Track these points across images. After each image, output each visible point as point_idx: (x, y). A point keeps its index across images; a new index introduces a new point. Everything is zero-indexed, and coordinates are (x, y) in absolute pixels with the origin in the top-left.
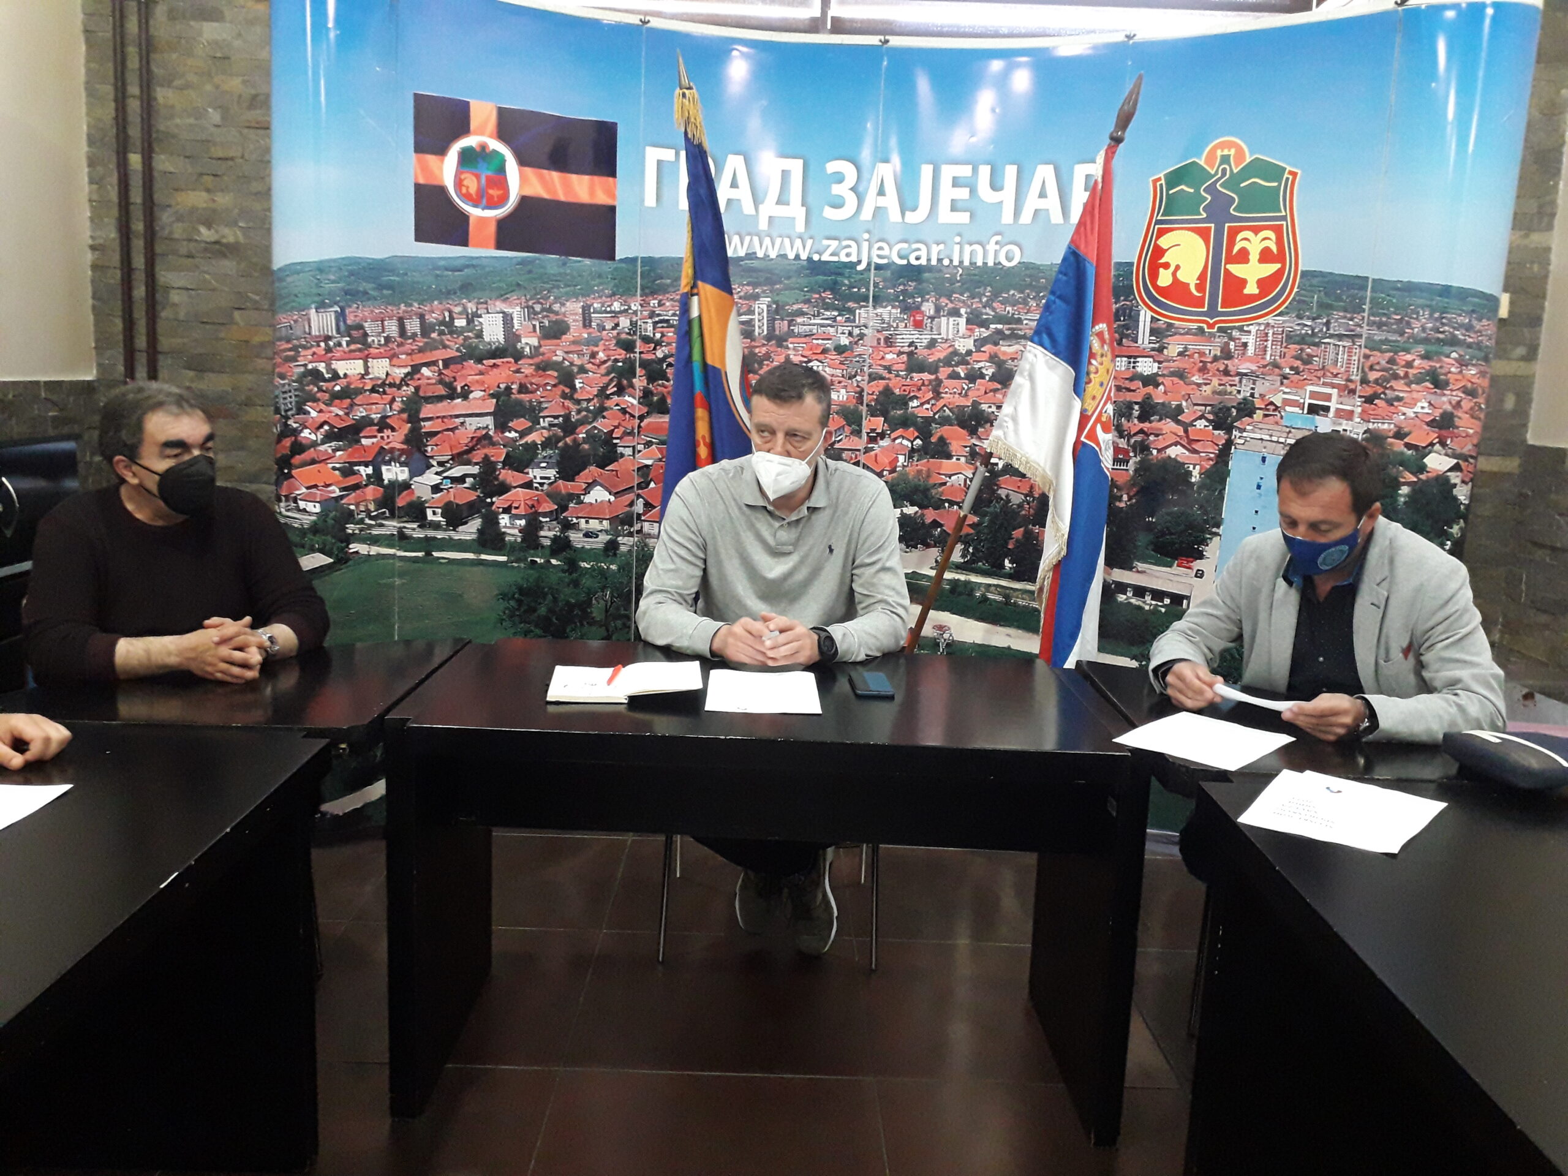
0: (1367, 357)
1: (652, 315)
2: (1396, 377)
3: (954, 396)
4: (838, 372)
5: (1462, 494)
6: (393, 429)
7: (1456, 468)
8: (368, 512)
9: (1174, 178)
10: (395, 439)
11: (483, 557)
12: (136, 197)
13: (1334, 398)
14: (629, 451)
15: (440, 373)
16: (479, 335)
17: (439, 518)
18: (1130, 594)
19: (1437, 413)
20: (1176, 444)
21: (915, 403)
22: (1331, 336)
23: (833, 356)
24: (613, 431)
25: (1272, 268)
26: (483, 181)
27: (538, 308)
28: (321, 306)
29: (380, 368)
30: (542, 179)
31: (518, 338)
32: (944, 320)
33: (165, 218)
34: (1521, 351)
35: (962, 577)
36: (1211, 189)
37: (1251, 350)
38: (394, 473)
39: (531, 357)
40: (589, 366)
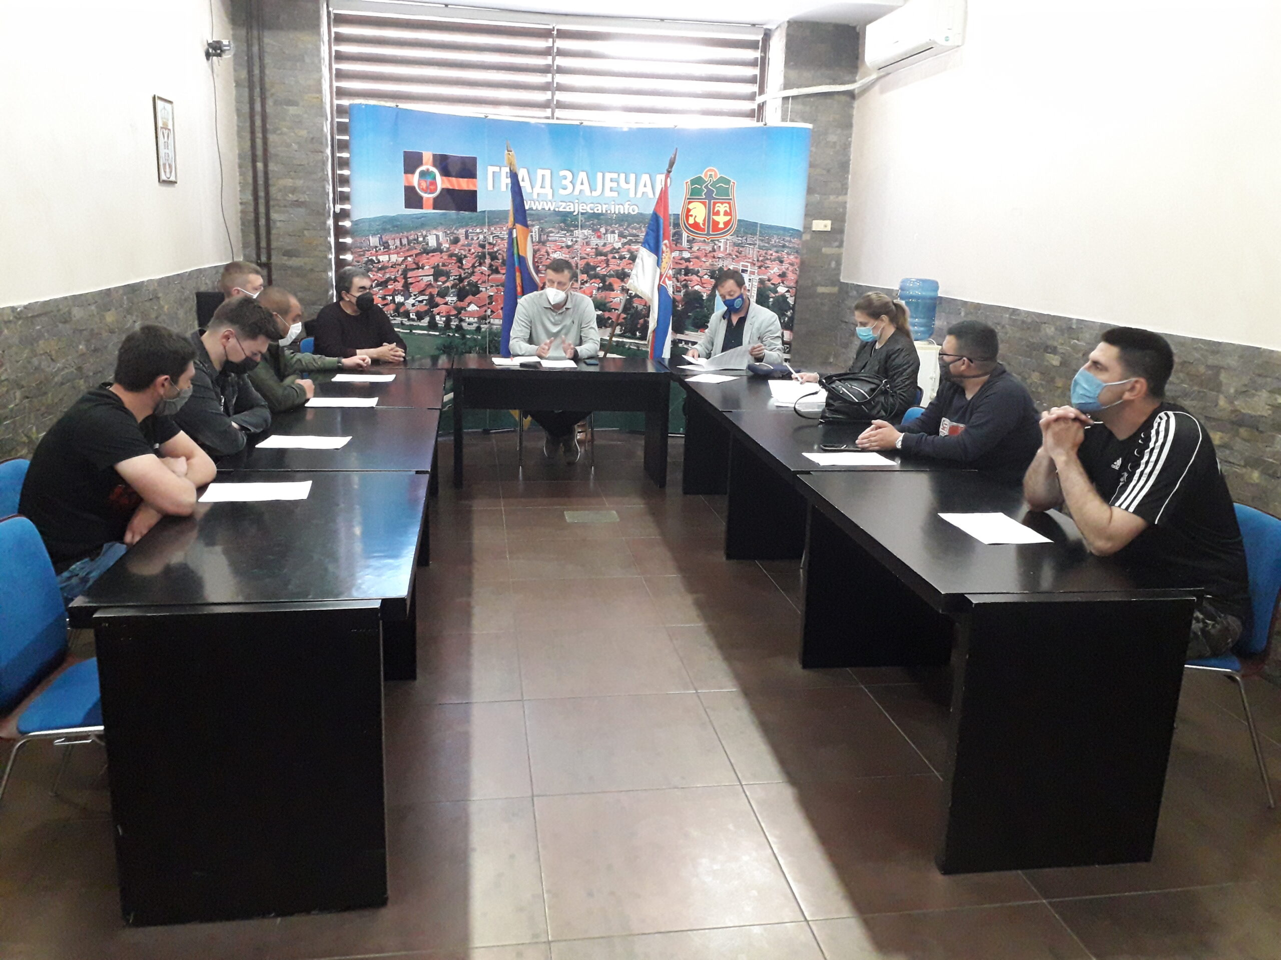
0: (759, 252)
1: (492, 234)
2: (767, 259)
3: (615, 266)
4: (568, 256)
5: (791, 301)
6: (399, 282)
7: (788, 291)
8: (391, 314)
9: (693, 182)
10: (399, 286)
11: (431, 333)
12: (261, 181)
13: (749, 267)
14: (484, 290)
15: (414, 259)
16: (427, 244)
17: (414, 317)
18: (683, 343)
19: (781, 272)
20: (697, 285)
21: (599, 269)
22: (748, 244)
23: (565, 250)
24: (477, 281)
25: (728, 218)
26: (428, 183)
27: (448, 232)
28: (374, 235)
29: (394, 258)
30: (449, 181)
31: (441, 244)
32: (609, 235)
33: (273, 190)
35: (621, 340)
36: (706, 187)
37: (722, 249)
38: (399, 299)
39: (446, 252)
40: (468, 255)
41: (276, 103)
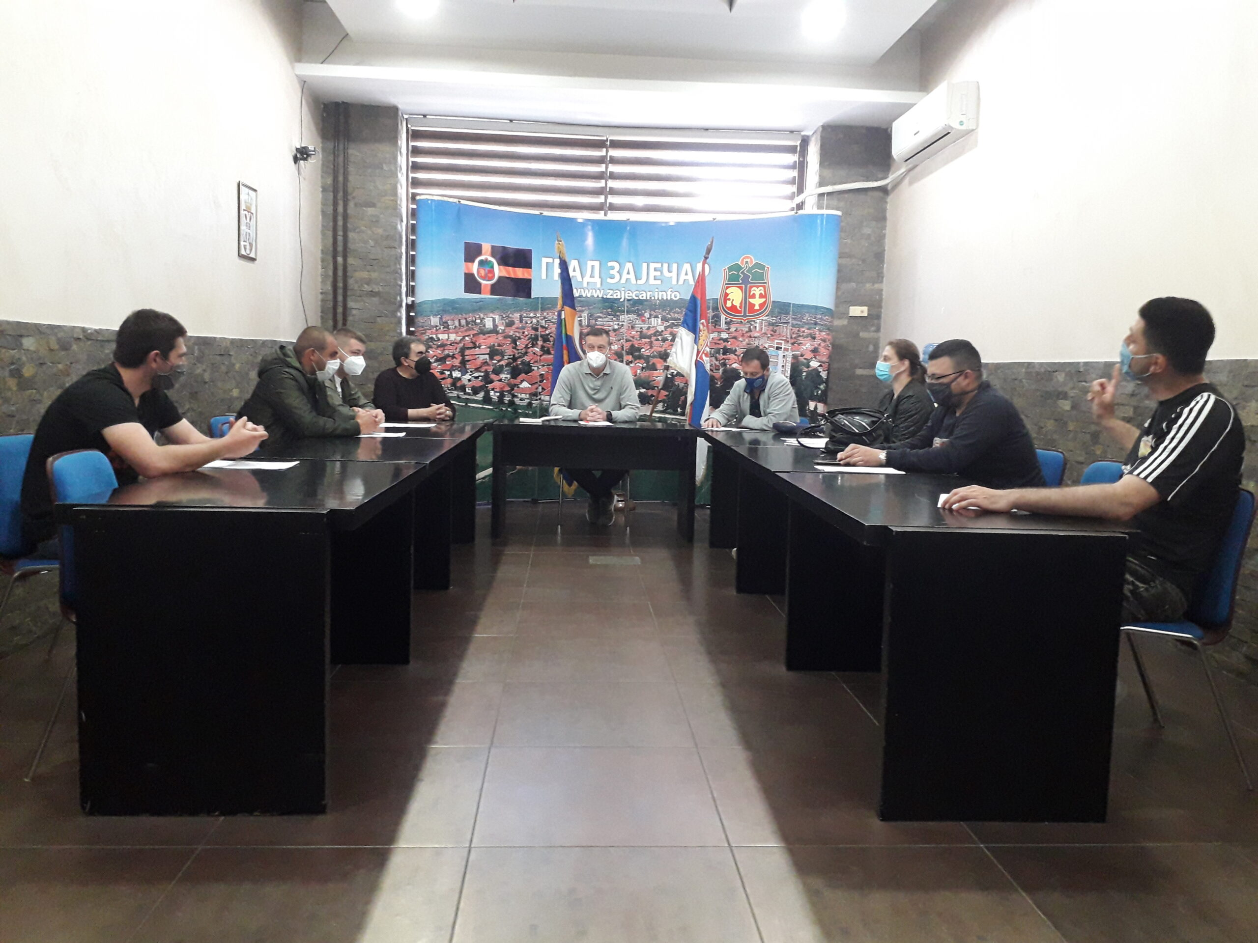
0: (792, 329)
1: (545, 318)
2: (800, 336)
3: (658, 347)
5: (824, 375)
6: (456, 359)
7: (820, 366)
9: (730, 269)
10: (457, 362)
11: (485, 406)
12: (340, 273)
13: (783, 344)
14: (536, 368)
15: (472, 339)
16: (484, 326)
17: (470, 391)
19: (813, 347)
20: (735, 363)
21: (643, 350)
22: (781, 323)
24: (530, 361)
25: (763, 300)
26: (486, 271)
27: (504, 316)
28: (434, 315)
29: (453, 337)
30: (506, 270)
31: (497, 326)
32: (653, 319)
33: (351, 281)
34: (873, 329)
36: (743, 273)
37: (758, 329)
38: (456, 374)
39: (502, 333)
40: (522, 337)
41: (356, 205)
